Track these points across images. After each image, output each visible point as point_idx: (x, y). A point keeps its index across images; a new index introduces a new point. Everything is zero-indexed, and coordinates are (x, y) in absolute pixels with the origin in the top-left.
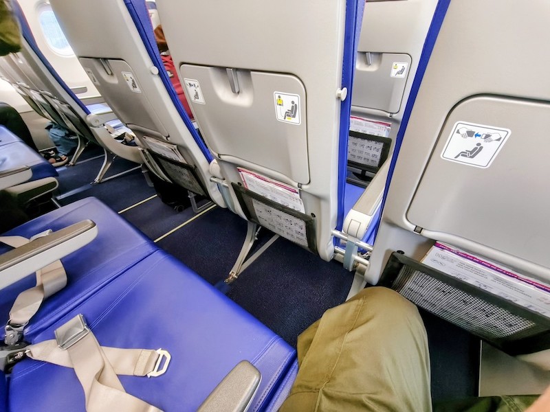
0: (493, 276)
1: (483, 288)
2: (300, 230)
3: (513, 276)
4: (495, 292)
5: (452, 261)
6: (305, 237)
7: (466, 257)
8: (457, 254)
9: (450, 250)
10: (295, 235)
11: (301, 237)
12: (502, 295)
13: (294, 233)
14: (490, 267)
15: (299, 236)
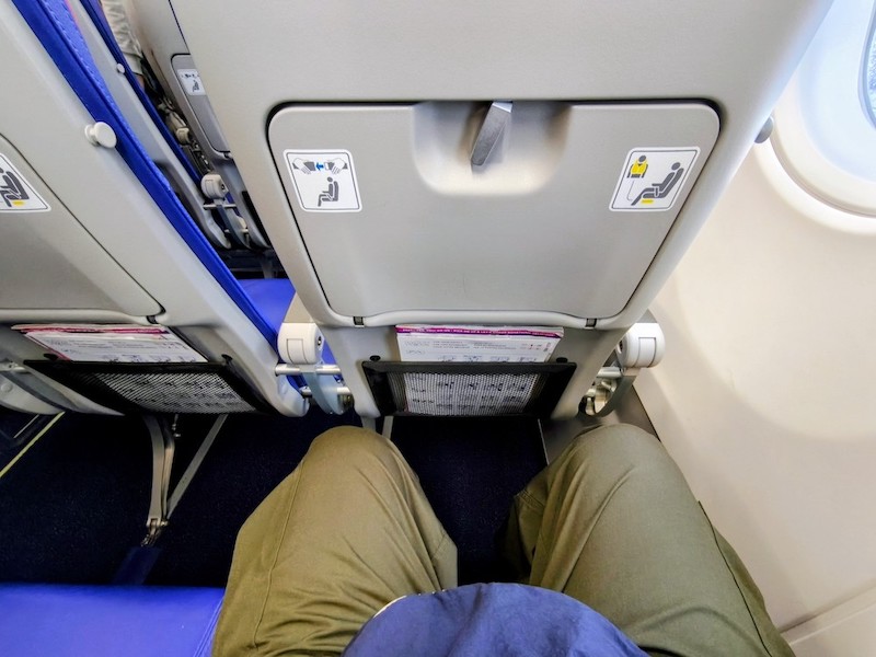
0: (471, 342)
1: (474, 360)
2: (220, 391)
3: (487, 333)
4: (486, 359)
5: (426, 343)
6: (238, 399)
7: (436, 331)
8: (425, 332)
9: (415, 331)
10: (223, 402)
11: (232, 400)
12: (494, 360)
13: (217, 399)
14: (463, 332)
15: (228, 400)
